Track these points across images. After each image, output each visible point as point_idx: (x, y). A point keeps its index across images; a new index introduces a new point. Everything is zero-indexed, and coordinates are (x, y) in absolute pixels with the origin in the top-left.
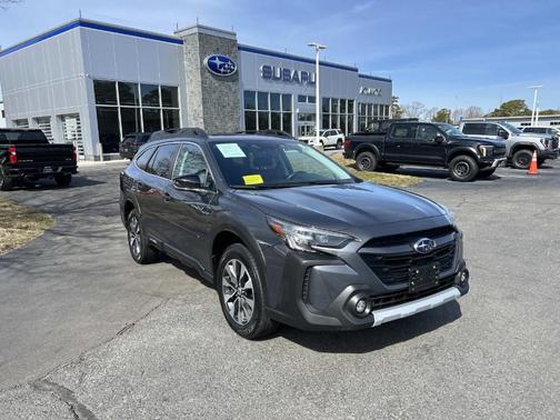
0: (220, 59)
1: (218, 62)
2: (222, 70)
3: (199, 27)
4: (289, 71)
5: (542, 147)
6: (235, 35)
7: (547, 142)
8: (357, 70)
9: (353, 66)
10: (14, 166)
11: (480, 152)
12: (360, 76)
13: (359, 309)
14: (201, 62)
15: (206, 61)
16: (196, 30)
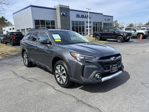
0: (65, 13)
1: (64, 14)
2: (66, 16)
3: (60, 5)
4: (83, 15)
5: (145, 33)
6: (69, 7)
7: (146, 32)
8: (102, 14)
9: (102, 13)
10: (15, 40)
11: (124, 35)
12: (104, 16)
13: (98, 77)
14: (60, 14)
15: (61, 14)
16: (59, 6)
